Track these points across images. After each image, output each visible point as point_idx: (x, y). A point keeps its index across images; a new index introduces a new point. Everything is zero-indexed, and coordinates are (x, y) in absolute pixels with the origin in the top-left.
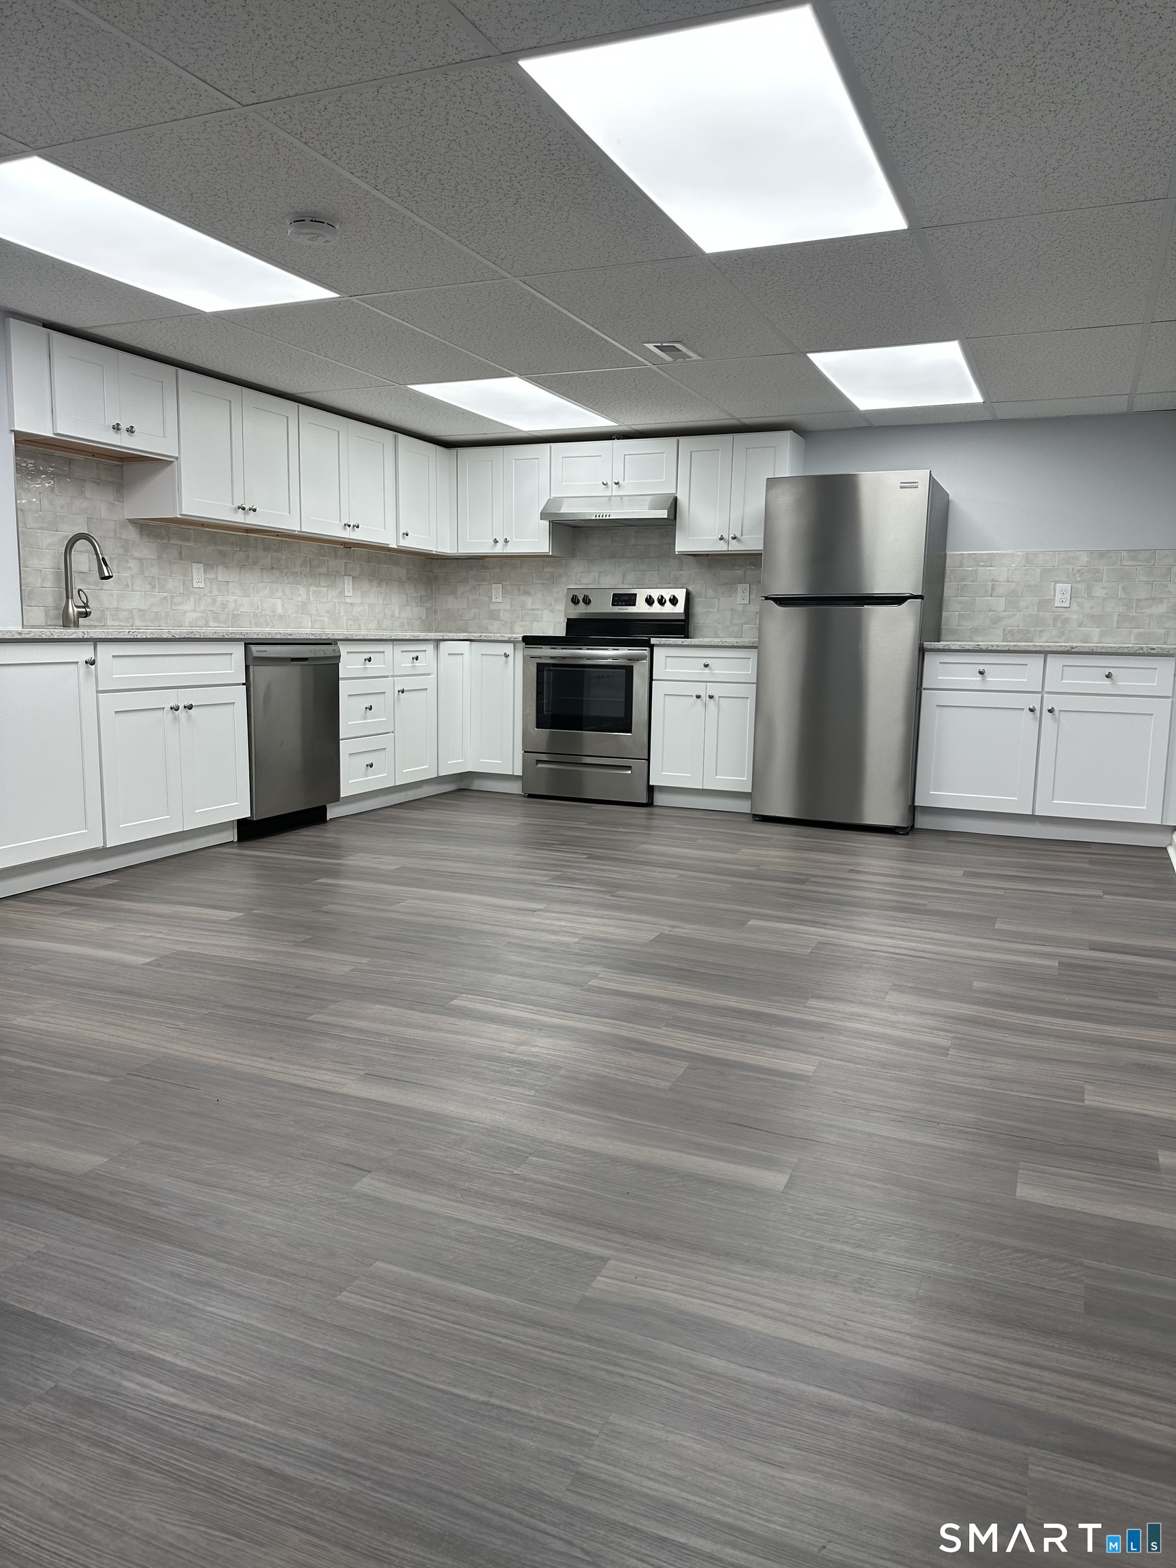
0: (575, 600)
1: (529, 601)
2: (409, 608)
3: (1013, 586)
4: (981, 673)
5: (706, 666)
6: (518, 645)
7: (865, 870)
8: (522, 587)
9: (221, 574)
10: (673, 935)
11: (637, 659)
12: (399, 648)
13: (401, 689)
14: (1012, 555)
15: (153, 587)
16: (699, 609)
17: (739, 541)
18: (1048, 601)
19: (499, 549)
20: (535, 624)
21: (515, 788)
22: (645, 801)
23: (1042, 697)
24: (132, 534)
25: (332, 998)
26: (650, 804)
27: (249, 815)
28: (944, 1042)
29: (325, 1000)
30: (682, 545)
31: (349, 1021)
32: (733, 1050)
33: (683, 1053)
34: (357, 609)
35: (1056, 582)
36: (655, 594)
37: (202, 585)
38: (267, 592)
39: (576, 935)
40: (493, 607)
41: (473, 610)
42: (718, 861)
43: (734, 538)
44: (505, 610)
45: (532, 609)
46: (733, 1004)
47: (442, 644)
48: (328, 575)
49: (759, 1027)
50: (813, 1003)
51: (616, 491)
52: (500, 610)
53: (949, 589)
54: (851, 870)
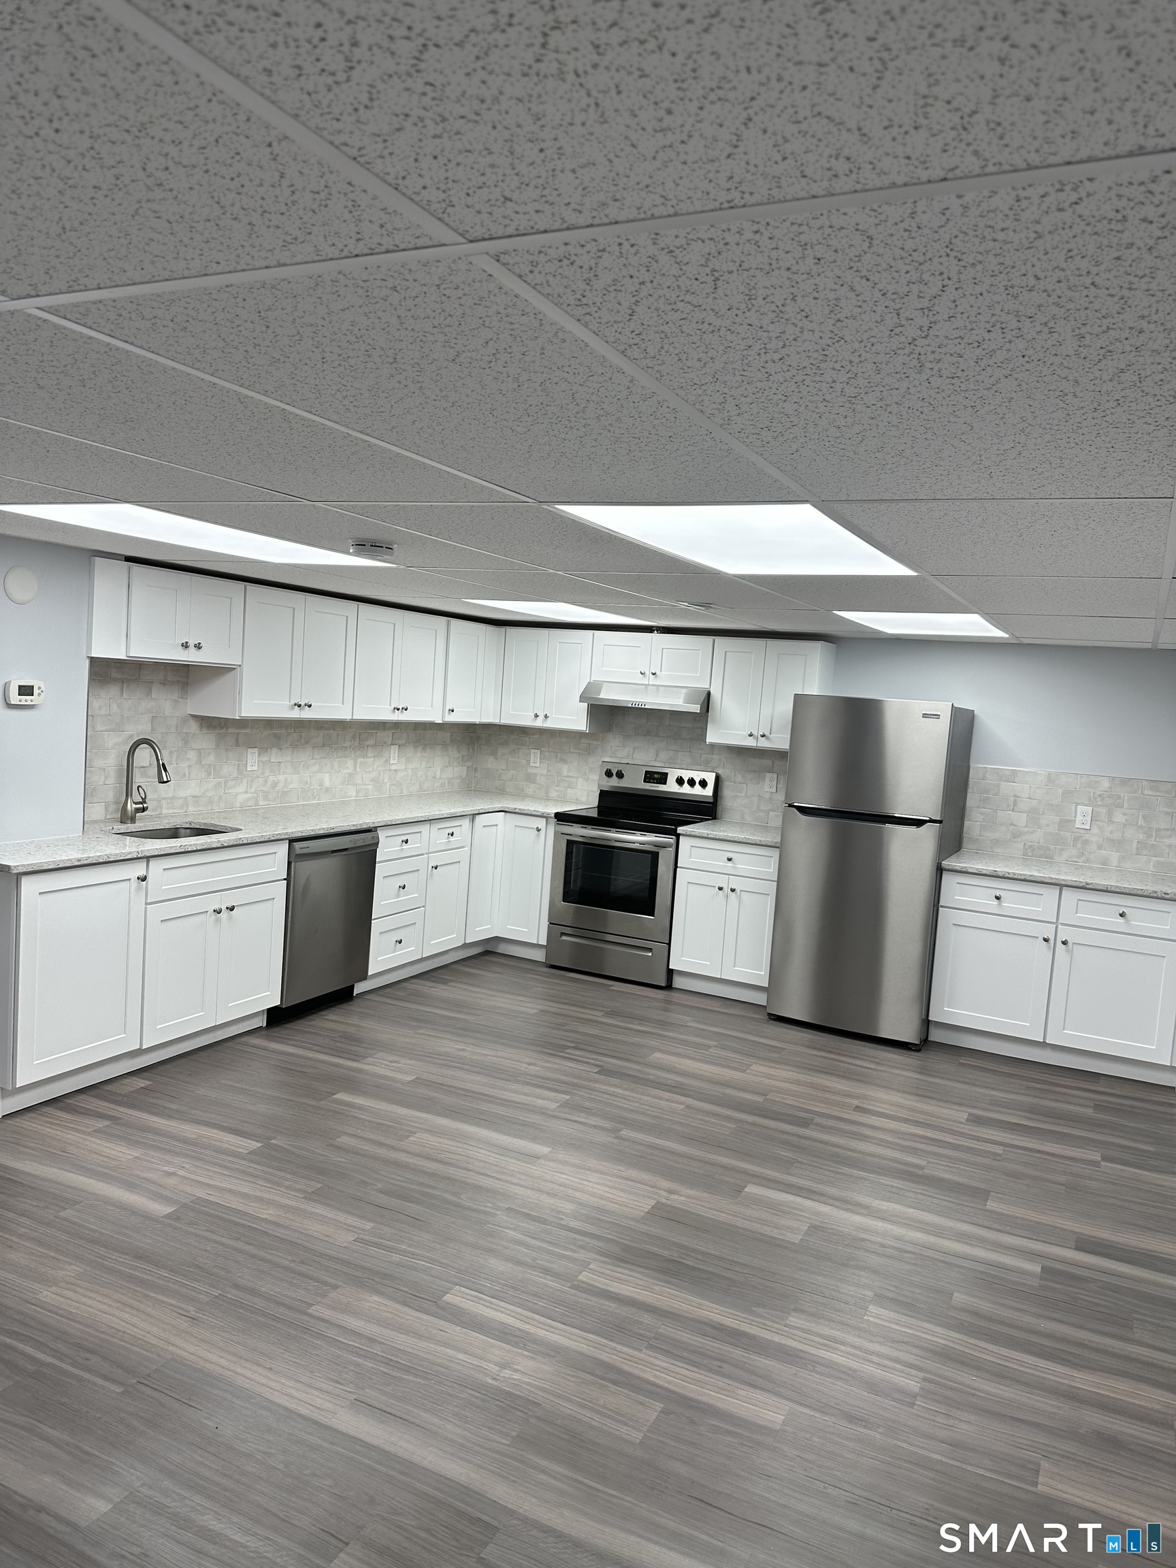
0: (609, 774)
1: (565, 769)
2: (450, 769)
3: (1034, 803)
4: (998, 898)
5: (729, 860)
6: (550, 820)
7: (871, 1107)
8: (559, 755)
9: (274, 756)
10: (668, 1206)
11: (663, 846)
12: (435, 827)
13: (435, 865)
14: (1035, 774)
15: (209, 774)
16: (727, 792)
17: (768, 738)
18: (1068, 821)
19: (539, 723)
20: (569, 790)
21: (540, 956)
22: (664, 985)
23: (1057, 927)
24: (193, 727)
25: (334, 1282)
26: (669, 987)
27: (278, 1003)
28: (913, 1385)
29: (325, 1283)
30: (713, 736)
31: (346, 1317)
32: (709, 1387)
33: (658, 1390)
34: (401, 775)
35: (1077, 804)
36: (686, 775)
37: (255, 768)
38: (316, 768)
39: (572, 1200)
40: (530, 771)
41: (512, 772)
42: (725, 1084)
43: (763, 736)
44: (542, 775)
45: (568, 776)
46: (716, 1318)
47: (478, 818)
48: (375, 746)
49: (737, 1353)
50: (793, 1320)
51: (652, 681)
52: (536, 774)
53: (972, 800)
54: (857, 1107)
